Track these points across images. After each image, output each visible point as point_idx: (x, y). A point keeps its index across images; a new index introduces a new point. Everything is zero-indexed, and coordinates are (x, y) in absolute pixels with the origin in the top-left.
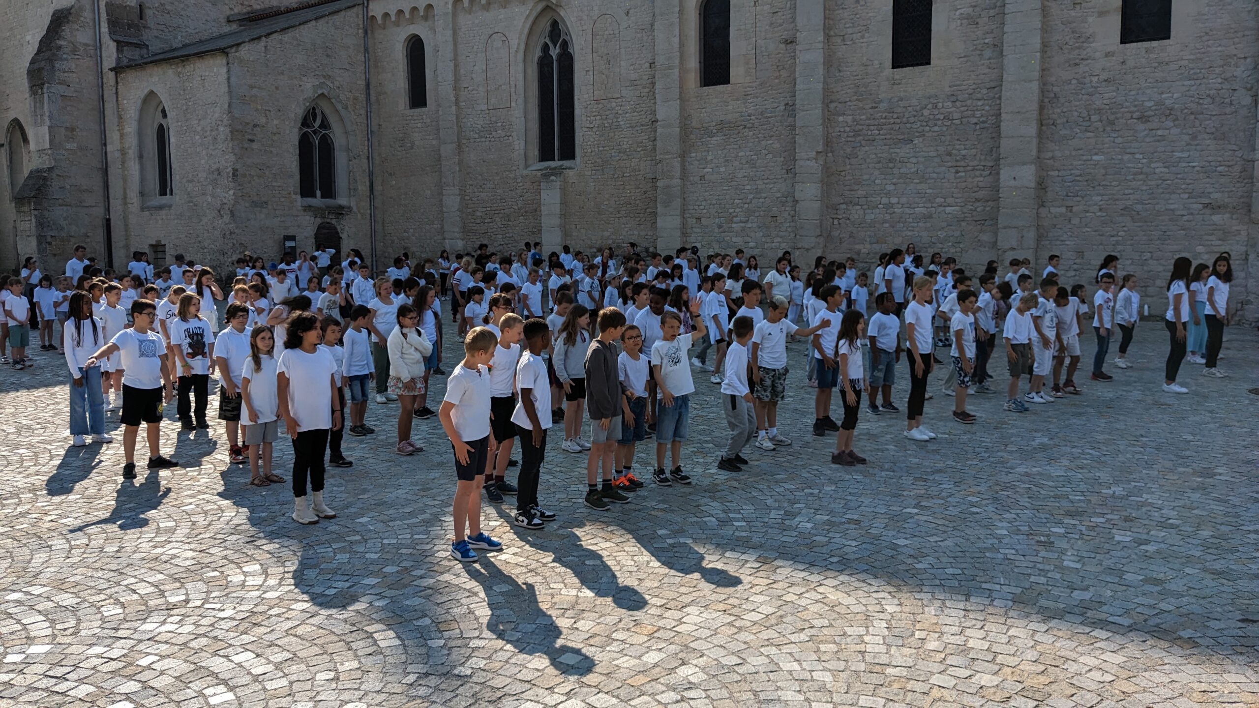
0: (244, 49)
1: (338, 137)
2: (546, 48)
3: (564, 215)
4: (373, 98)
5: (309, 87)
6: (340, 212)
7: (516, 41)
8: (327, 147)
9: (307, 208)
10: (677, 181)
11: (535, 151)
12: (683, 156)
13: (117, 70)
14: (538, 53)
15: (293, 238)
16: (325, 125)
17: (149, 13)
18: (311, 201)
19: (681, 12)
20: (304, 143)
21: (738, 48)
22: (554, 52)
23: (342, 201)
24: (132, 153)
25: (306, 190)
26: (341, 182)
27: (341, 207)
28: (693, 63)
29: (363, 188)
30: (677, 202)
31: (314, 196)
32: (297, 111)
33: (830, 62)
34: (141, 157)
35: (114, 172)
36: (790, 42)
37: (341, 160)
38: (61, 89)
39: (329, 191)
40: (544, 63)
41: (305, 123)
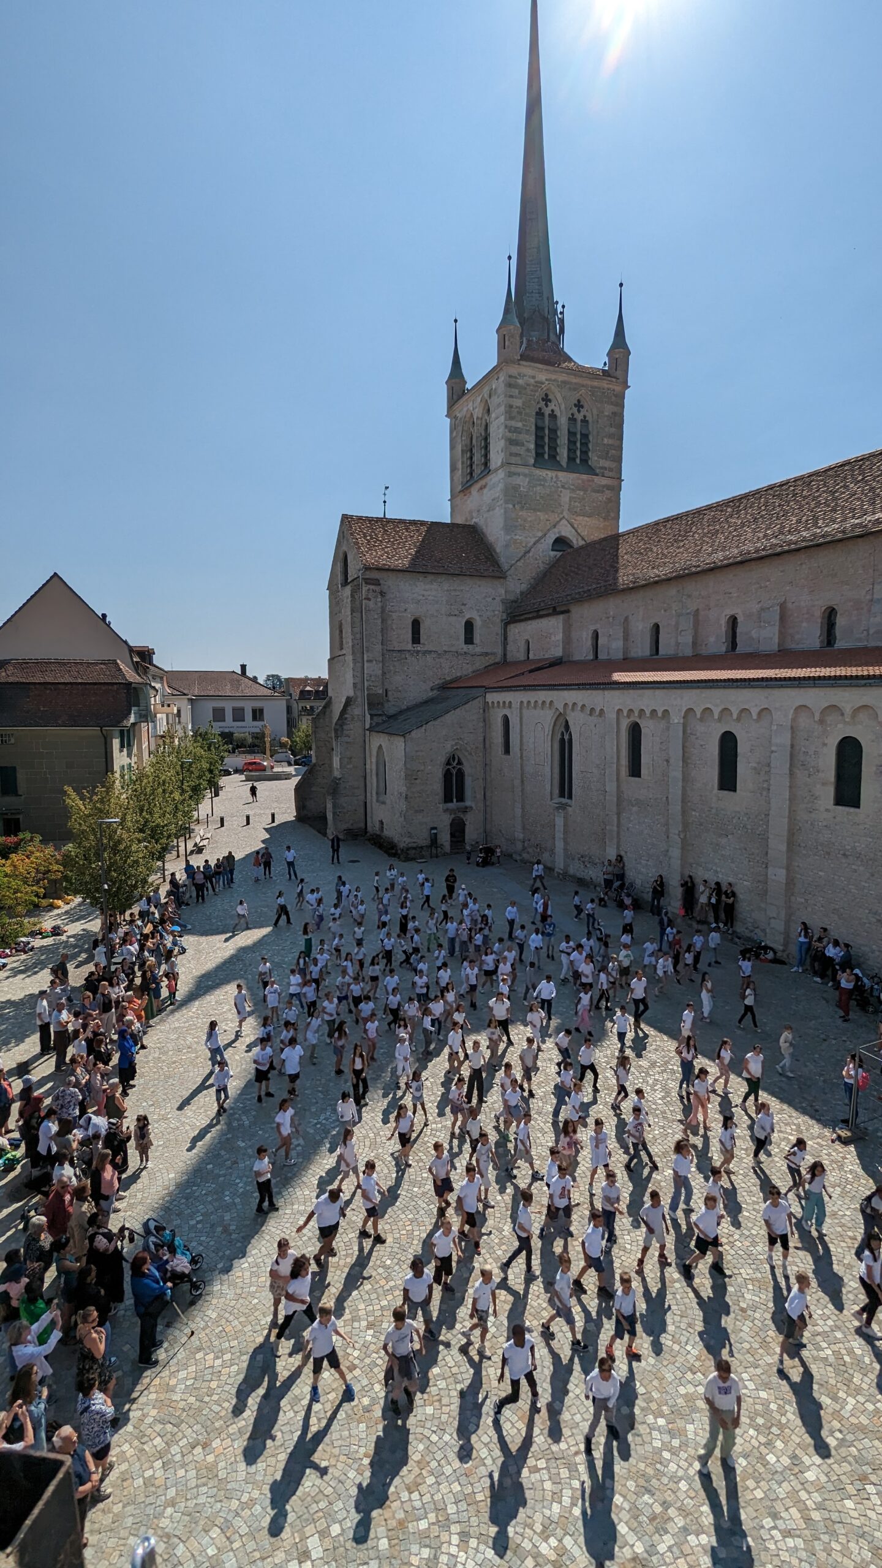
0: (413, 733)
1: (467, 769)
2: (562, 734)
3: (565, 832)
4: (487, 746)
5: (449, 747)
6: (465, 810)
7: (548, 728)
8: (461, 774)
9: (446, 810)
10: (615, 828)
11: (556, 791)
12: (619, 814)
13: (370, 730)
14: (559, 736)
15: (435, 828)
16: (460, 763)
17: (390, 693)
18: (450, 805)
19: (618, 732)
20: (447, 775)
21: (645, 759)
22: (566, 737)
23: (468, 803)
24: (374, 772)
25: (447, 799)
26: (468, 793)
27: (466, 808)
28: (624, 762)
29: (480, 796)
30: (615, 841)
31: (452, 801)
32: (442, 759)
33: (685, 779)
34: (377, 775)
35: (368, 778)
36: (668, 761)
37: (468, 782)
38: (347, 739)
39: (461, 798)
40: (562, 741)
41: (448, 763)
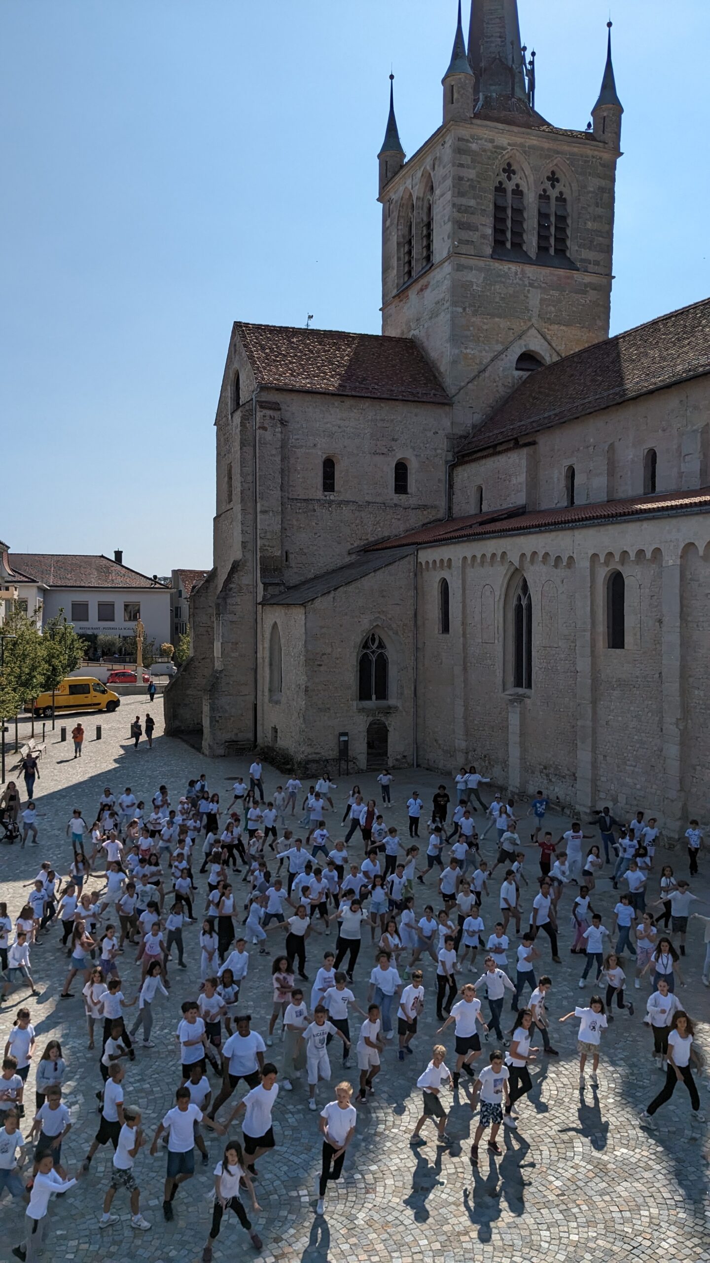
0: (317, 602)
1: (391, 654)
2: (519, 599)
3: (522, 734)
4: (419, 623)
5: (366, 623)
6: (388, 711)
7: (499, 592)
8: (382, 663)
9: (361, 710)
10: (589, 723)
11: (511, 679)
12: (594, 702)
13: (263, 604)
14: (514, 602)
15: (346, 734)
16: (381, 645)
17: (291, 556)
18: (367, 704)
19: (592, 586)
20: (364, 663)
21: (630, 621)
22: (524, 603)
23: (392, 702)
24: (267, 660)
25: (364, 695)
26: (393, 687)
27: (389, 707)
28: (602, 628)
29: (408, 692)
30: (589, 740)
31: (370, 699)
32: (357, 638)
33: (686, 643)
34: (271, 665)
35: (259, 671)
36: (660, 621)
37: (393, 672)
38: (231, 617)
39: (382, 694)
40: (519, 608)
41: (365, 646)
